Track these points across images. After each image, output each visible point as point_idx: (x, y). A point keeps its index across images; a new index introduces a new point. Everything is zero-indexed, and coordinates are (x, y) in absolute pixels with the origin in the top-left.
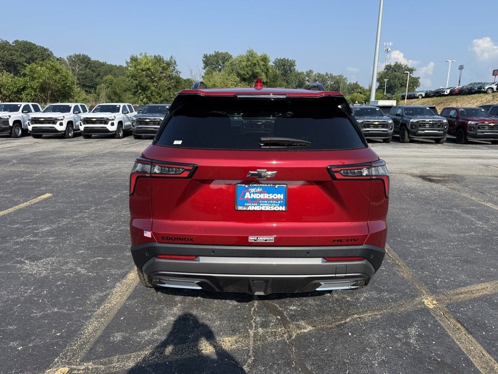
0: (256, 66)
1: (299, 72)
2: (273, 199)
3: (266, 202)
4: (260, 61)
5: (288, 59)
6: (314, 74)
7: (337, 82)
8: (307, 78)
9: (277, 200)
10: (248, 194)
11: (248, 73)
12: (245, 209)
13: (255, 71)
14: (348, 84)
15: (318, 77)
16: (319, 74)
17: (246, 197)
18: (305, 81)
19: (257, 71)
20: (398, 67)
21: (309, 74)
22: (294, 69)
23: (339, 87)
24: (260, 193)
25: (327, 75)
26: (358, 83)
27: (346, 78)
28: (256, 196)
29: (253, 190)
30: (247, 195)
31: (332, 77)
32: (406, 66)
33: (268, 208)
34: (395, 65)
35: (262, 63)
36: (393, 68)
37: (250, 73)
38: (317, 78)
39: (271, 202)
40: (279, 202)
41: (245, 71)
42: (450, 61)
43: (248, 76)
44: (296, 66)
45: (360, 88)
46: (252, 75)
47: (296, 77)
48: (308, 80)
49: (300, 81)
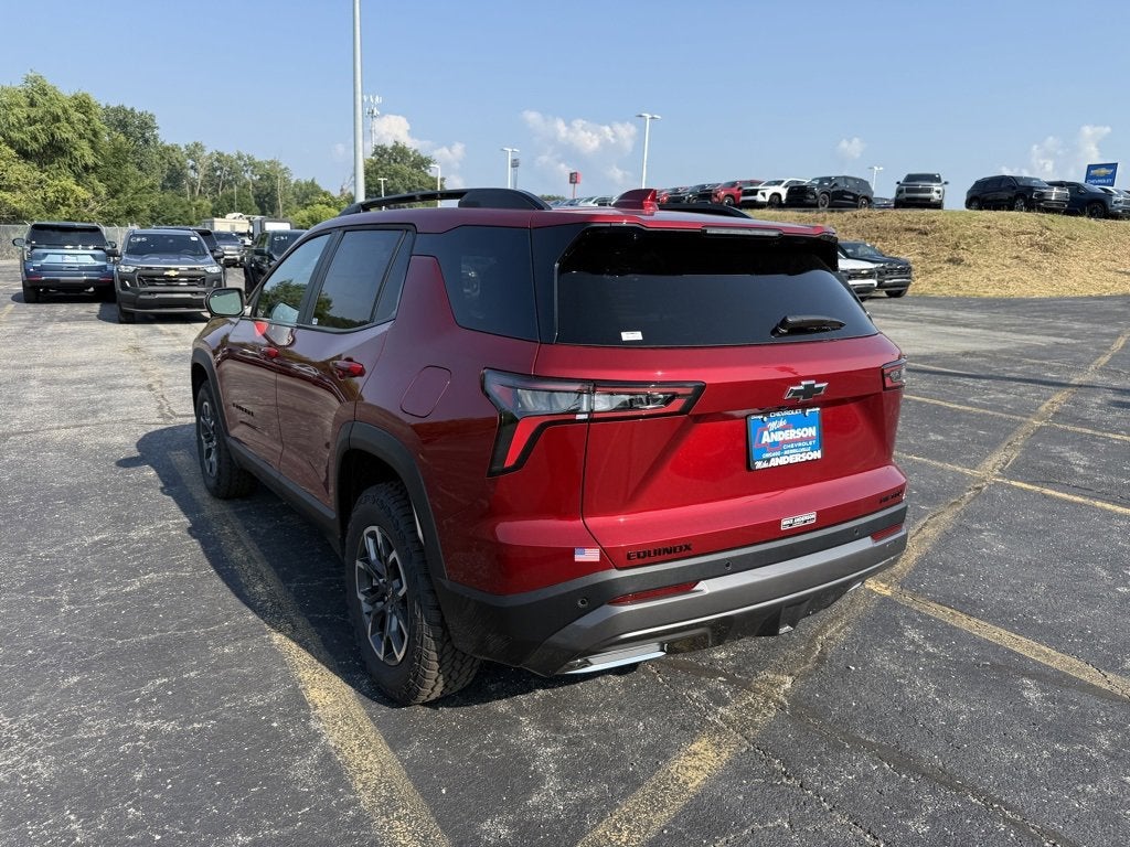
0: (59, 121)
1: (167, 144)
2: (802, 440)
3: (792, 446)
4: (71, 111)
5: (132, 109)
6: (207, 153)
7: (268, 177)
8: (191, 163)
9: (807, 439)
10: (766, 433)
11: (35, 139)
12: (765, 465)
13: (57, 136)
14: (293, 182)
15: (217, 160)
16: (221, 154)
17: (763, 442)
18: (184, 168)
19: (65, 136)
20: (400, 152)
21: (195, 152)
22: (155, 137)
23: (274, 189)
24: (783, 429)
25: (240, 158)
26: (317, 182)
27: (286, 169)
28: (778, 437)
29: (773, 425)
30: (766, 438)
31: (255, 166)
32: (415, 151)
33: (797, 459)
34: (394, 148)
35: (76, 116)
36: (391, 155)
37: (43, 138)
38: (216, 164)
39: (800, 444)
40: (810, 443)
41: (25, 133)
42: (510, 150)
43: (35, 146)
44: (157, 128)
45: (325, 194)
46: (50, 144)
47: (163, 158)
48: (192, 167)
49: (173, 168)
